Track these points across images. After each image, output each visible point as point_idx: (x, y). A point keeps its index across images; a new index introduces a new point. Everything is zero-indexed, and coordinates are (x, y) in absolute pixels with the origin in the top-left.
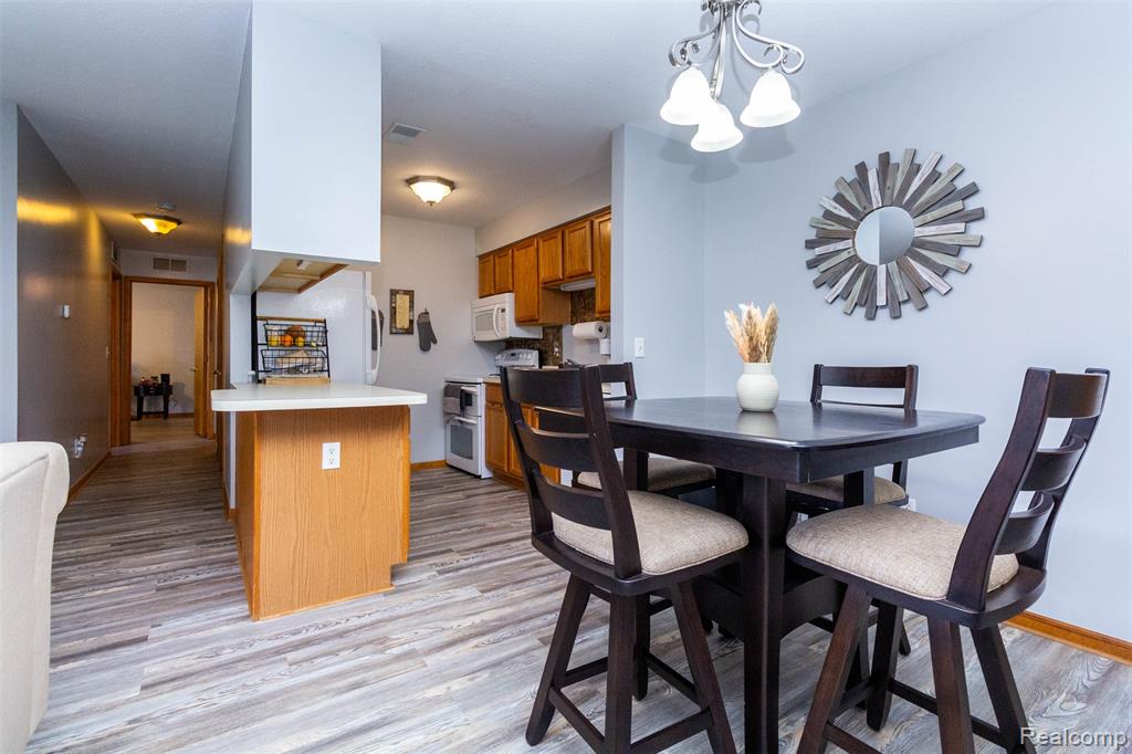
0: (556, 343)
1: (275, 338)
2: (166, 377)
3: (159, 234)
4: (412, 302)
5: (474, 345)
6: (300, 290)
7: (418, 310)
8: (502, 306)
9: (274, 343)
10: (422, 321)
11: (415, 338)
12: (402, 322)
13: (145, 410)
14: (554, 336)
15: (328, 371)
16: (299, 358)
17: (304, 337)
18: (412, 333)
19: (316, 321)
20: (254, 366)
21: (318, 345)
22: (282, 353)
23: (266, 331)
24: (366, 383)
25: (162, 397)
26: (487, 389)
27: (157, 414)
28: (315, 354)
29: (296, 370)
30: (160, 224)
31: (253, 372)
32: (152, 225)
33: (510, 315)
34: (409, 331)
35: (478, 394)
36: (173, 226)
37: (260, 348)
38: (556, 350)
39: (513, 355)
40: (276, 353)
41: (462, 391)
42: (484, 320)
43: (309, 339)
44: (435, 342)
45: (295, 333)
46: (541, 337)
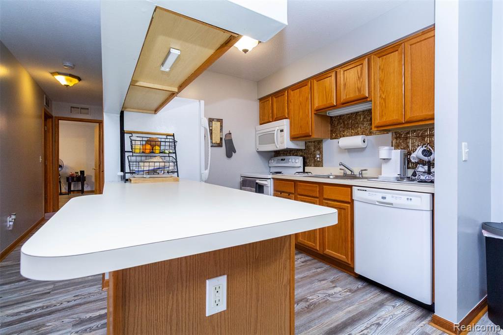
0: (318, 152)
1: (138, 147)
2: (82, 172)
3: (67, 86)
4: (221, 126)
5: (257, 154)
6: (156, 111)
7: (225, 131)
8: (281, 128)
9: (137, 151)
10: (227, 138)
11: (223, 150)
12: (217, 140)
13: (72, 189)
14: (315, 147)
15: (177, 172)
16: (156, 162)
17: (160, 146)
18: (221, 146)
19: (167, 135)
20: (123, 169)
21: (170, 153)
22: (143, 158)
23: (131, 141)
24: (201, 180)
25: (80, 183)
26: (274, 183)
27: (78, 191)
28: (167, 159)
29: (154, 171)
30: (67, 80)
31: (122, 174)
32: (62, 80)
33: (287, 134)
34: (220, 145)
35: (269, 185)
36: (76, 81)
37: (127, 154)
38: (318, 156)
39: (282, 160)
40: (139, 159)
41: (257, 183)
42: (268, 138)
43: (162, 148)
44: (235, 152)
45: (153, 143)
46: (304, 148)
